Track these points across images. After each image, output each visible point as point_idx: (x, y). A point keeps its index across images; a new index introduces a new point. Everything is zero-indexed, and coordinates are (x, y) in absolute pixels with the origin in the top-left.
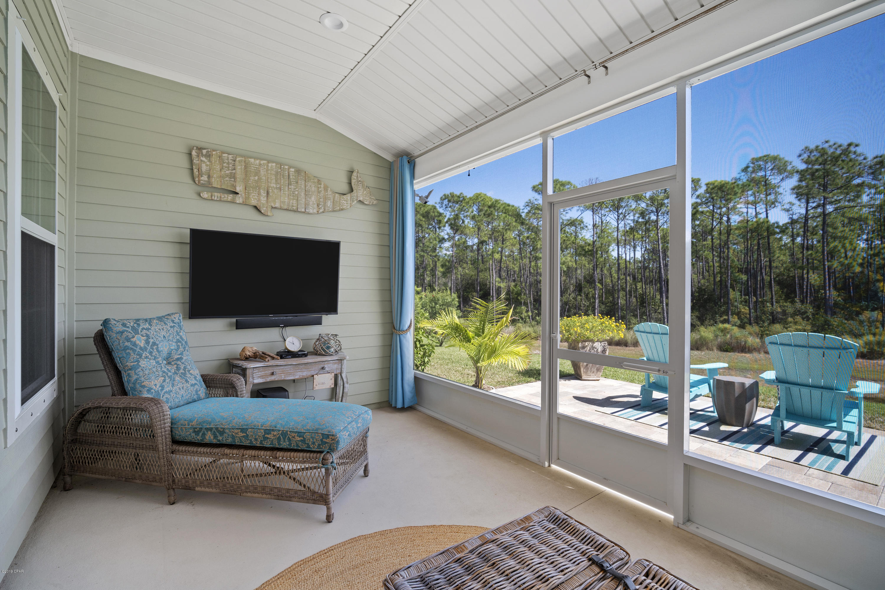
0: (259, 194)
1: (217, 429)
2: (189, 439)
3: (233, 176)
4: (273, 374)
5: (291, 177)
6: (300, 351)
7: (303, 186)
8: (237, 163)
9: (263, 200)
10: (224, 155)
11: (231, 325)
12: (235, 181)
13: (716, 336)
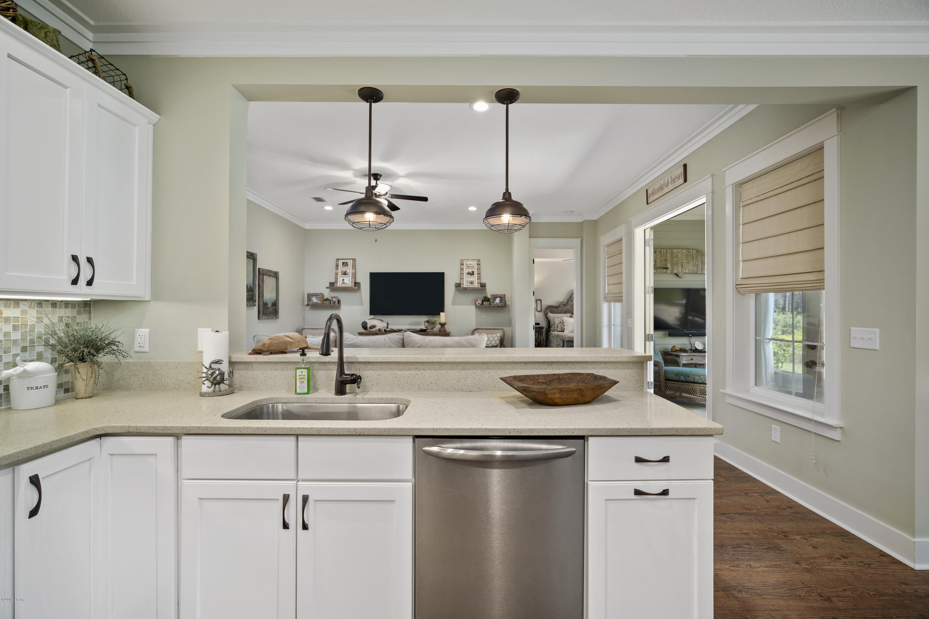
0: (678, 267)
1: (686, 375)
2: (672, 379)
3: (666, 260)
4: (692, 359)
5: (694, 255)
6: (702, 350)
7: (700, 259)
8: (668, 253)
9: (680, 270)
10: (662, 250)
11: (665, 334)
12: (667, 262)
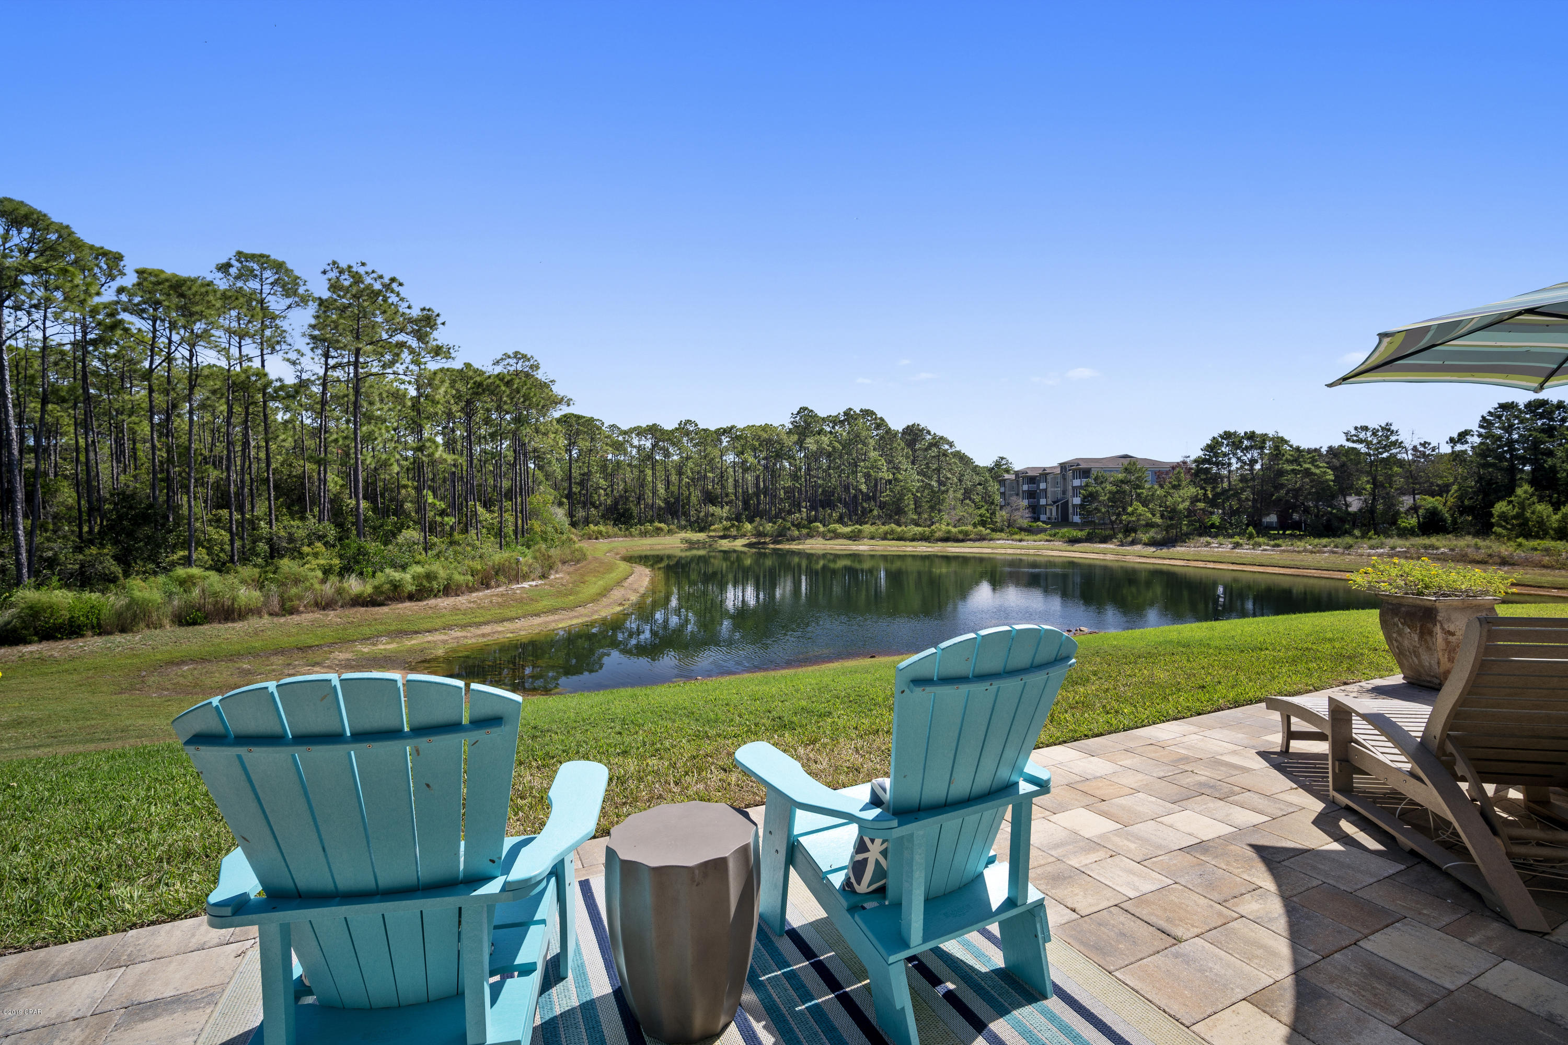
13: (170, 595)
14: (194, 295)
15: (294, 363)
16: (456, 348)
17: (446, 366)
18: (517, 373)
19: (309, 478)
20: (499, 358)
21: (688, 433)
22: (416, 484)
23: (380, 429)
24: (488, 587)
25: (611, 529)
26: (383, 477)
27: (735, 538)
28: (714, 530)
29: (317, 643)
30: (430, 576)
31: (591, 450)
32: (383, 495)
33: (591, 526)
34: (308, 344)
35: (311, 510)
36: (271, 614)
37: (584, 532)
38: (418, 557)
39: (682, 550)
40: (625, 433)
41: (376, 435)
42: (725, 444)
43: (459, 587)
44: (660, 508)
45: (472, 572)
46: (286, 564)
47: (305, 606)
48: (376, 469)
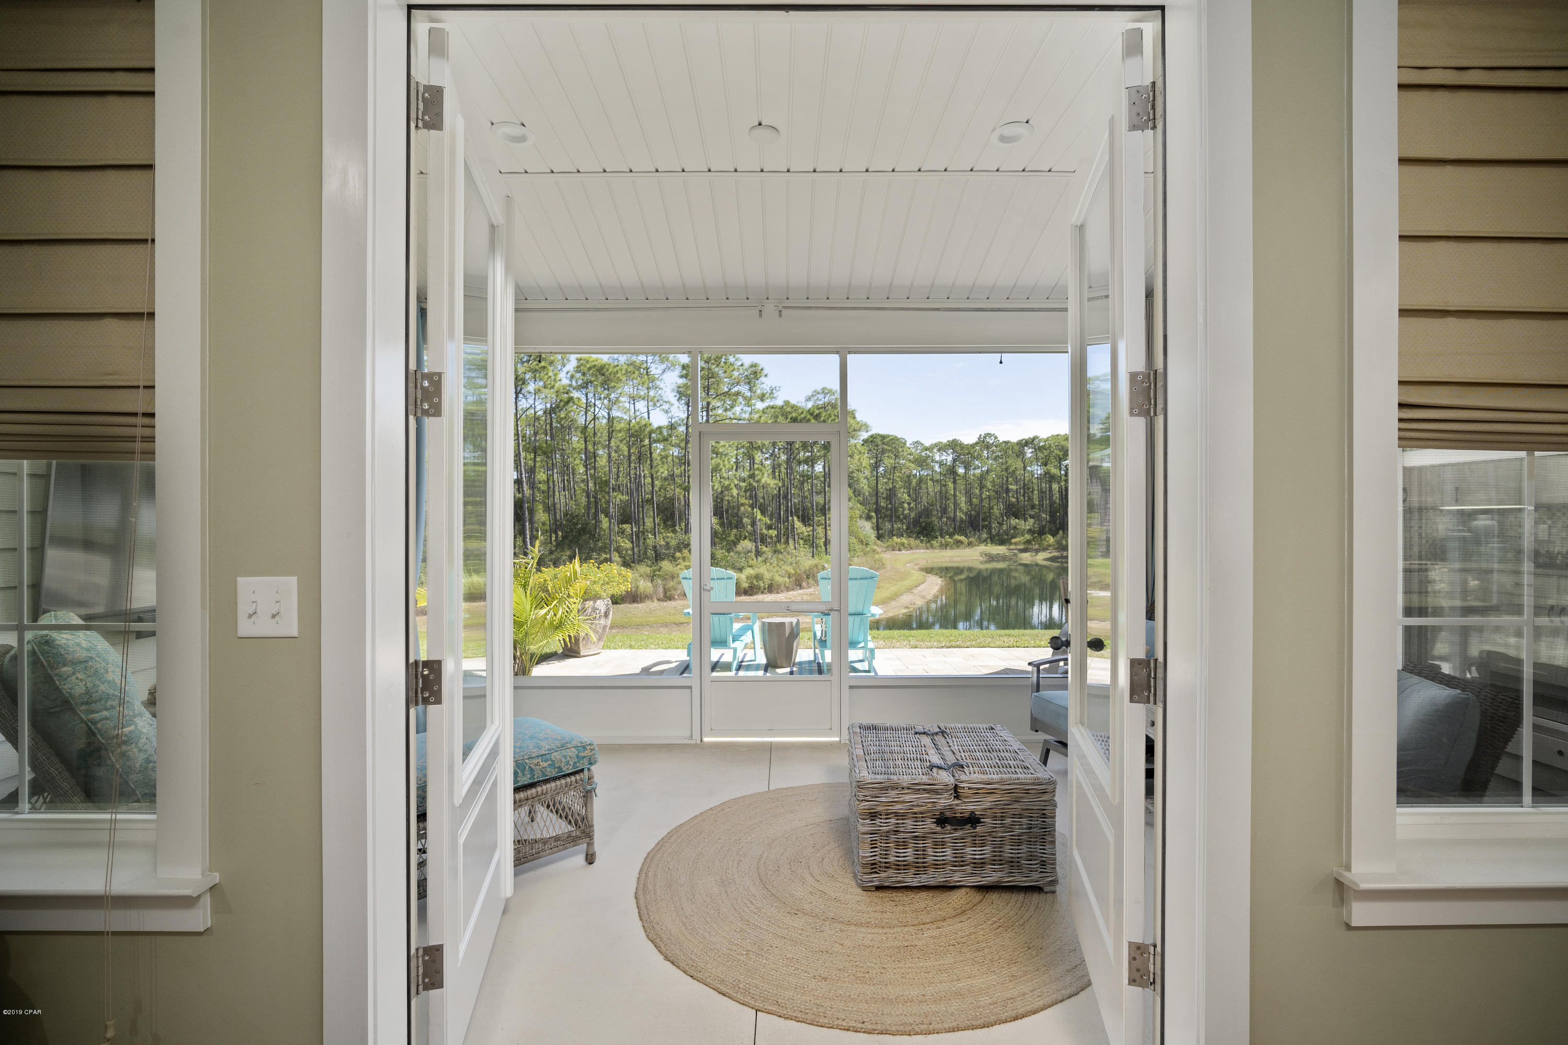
14: (610, 375)
15: (667, 412)
16: (778, 388)
17: (772, 404)
18: (824, 407)
19: (678, 499)
20: (810, 394)
21: (988, 447)
22: (751, 502)
23: (724, 461)
24: (801, 587)
25: (913, 541)
26: (727, 498)
27: (1037, 551)
28: (1016, 544)
29: (686, 621)
30: (758, 577)
31: (895, 467)
32: (727, 511)
33: (895, 538)
34: (675, 396)
35: (680, 526)
36: (659, 600)
37: (889, 543)
38: (751, 562)
39: (981, 562)
40: (927, 449)
41: (721, 466)
42: (1029, 455)
43: (779, 586)
44: (962, 521)
45: (789, 574)
46: (666, 565)
47: (678, 595)
48: (722, 492)
